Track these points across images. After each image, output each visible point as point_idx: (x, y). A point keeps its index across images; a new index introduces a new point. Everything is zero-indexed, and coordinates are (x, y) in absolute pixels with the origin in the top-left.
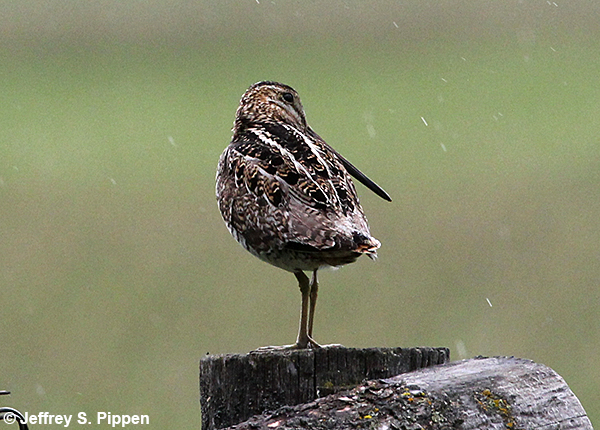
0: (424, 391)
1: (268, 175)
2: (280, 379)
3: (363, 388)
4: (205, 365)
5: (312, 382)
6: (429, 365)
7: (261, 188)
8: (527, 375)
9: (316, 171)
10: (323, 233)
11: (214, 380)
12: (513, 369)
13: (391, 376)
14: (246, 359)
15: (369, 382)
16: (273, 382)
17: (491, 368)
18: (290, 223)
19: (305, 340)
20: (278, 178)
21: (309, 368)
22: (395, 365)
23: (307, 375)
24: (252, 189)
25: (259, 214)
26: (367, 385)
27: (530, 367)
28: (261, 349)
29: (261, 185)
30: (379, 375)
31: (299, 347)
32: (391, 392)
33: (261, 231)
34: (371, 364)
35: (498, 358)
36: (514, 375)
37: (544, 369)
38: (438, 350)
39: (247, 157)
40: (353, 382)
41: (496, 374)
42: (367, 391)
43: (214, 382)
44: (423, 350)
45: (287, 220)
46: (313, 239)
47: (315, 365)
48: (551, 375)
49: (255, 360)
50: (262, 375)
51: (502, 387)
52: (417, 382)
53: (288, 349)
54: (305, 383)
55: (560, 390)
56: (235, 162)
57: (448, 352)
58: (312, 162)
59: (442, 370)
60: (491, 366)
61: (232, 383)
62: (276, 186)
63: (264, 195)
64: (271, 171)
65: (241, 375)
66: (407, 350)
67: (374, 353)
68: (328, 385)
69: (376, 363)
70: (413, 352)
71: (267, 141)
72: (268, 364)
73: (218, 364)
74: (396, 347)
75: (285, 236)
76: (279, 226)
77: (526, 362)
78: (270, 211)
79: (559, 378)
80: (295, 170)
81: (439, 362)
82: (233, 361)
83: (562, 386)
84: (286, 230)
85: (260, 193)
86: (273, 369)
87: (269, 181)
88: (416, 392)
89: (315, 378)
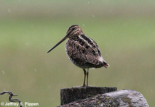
0: (111, 97)
1: (81, 46)
2: (78, 94)
3: (97, 96)
4: (62, 90)
5: (86, 95)
6: (112, 91)
7: (80, 49)
8: (134, 94)
9: (93, 46)
10: (96, 61)
11: (64, 93)
12: (131, 92)
13: (104, 94)
14: (71, 89)
15: (99, 95)
16: (77, 94)
17: (126, 92)
18: (88, 58)
19: (84, 85)
20: (84, 47)
21: (85, 91)
22: (105, 91)
23: (85, 93)
24: (77, 49)
25: (80, 55)
26: (98, 95)
27: (135, 92)
28: (74, 87)
29: (80, 48)
30: (101, 93)
31: (83, 86)
32: (103, 97)
33: (80, 59)
34: (99, 91)
35: (128, 90)
36: (131, 94)
37: (138, 92)
38: (114, 88)
39: (76, 41)
40: (95, 95)
41: (127, 94)
42: (98, 97)
43: (64, 94)
44: (111, 88)
45: (87, 57)
46: (94, 62)
47: (87, 90)
48: (140, 94)
49: (73, 89)
50: (74, 93)
51: (129, 96)
52: (109, 95)
53: (80, 87)
54: (84, 95)
55: (142, 97)
56: (73, 42)
57: (116, 88)
58: (92, 44)
59: (115, 92)
60: (126, 91)
61: (67, 94)
62: (83, 49)
63: (80, 51)
64: (82, 45)
65: (70, 93)
66: (107, 88)
67: (100, 88)
68: (89, 95)
69: (100, 90)
70: (109, 88)
71: (81, 38)
72: (76, 90)
73: (65, 90)
74: (105, 87)
75: (86, 61)
76: (85, 58)
77: (134, 91)
78: (83, 55)
79: (141, 95)
80: (88, 45)
81: (115, 91)
82: (68, 89)
83: (142, 96)
84: (87, 59)
85: (79, 50)
86: (77, 91)
87: (81, 47)
88: (109, 97)
89: (86, 94)
